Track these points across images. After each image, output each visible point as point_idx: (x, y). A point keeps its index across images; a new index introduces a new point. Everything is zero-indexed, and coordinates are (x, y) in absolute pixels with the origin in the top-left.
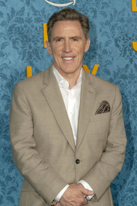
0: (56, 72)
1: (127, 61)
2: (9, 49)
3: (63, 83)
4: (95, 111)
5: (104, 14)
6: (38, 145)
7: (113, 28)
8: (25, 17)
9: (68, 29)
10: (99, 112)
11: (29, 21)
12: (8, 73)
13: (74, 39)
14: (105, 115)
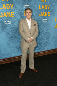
0: (26, 19)
1: (38, 18)
2: (18, 16)
3: (28, 20)
4: (33, 25)
5: (34, 10)
6: (24, 31)
7: (36, 12)
8: (21, 10)
9: (29, 11)
10: (34, 26)
11: (22, 11)
12: (18, 20)
13: (30, 13)
14: (35, 26)
